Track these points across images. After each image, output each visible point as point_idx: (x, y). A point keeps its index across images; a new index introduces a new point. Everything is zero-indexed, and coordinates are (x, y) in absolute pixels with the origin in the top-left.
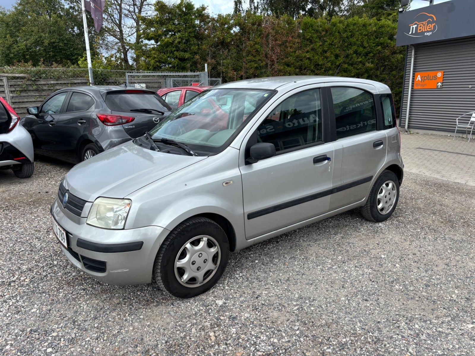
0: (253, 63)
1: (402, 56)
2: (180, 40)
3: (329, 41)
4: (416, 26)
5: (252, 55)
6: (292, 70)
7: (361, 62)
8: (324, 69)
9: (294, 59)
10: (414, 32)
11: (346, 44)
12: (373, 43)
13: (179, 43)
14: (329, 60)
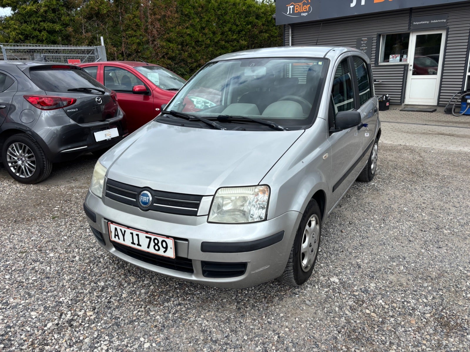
0: (134, 38)
1: (268, 35)
2: (47, 8)
3: (207, 18)
4: (293, 6)
5: (133, 29)
6: (174, 46)
7: (235, 39)
8: (204, 46)
9: (176, 35)
10: (291, 12)
11: (221, 22)
12: (244, 22)
13: (46, 12)
14: (207, 36)
